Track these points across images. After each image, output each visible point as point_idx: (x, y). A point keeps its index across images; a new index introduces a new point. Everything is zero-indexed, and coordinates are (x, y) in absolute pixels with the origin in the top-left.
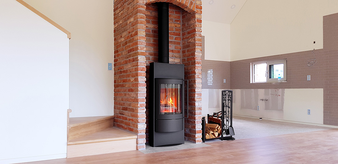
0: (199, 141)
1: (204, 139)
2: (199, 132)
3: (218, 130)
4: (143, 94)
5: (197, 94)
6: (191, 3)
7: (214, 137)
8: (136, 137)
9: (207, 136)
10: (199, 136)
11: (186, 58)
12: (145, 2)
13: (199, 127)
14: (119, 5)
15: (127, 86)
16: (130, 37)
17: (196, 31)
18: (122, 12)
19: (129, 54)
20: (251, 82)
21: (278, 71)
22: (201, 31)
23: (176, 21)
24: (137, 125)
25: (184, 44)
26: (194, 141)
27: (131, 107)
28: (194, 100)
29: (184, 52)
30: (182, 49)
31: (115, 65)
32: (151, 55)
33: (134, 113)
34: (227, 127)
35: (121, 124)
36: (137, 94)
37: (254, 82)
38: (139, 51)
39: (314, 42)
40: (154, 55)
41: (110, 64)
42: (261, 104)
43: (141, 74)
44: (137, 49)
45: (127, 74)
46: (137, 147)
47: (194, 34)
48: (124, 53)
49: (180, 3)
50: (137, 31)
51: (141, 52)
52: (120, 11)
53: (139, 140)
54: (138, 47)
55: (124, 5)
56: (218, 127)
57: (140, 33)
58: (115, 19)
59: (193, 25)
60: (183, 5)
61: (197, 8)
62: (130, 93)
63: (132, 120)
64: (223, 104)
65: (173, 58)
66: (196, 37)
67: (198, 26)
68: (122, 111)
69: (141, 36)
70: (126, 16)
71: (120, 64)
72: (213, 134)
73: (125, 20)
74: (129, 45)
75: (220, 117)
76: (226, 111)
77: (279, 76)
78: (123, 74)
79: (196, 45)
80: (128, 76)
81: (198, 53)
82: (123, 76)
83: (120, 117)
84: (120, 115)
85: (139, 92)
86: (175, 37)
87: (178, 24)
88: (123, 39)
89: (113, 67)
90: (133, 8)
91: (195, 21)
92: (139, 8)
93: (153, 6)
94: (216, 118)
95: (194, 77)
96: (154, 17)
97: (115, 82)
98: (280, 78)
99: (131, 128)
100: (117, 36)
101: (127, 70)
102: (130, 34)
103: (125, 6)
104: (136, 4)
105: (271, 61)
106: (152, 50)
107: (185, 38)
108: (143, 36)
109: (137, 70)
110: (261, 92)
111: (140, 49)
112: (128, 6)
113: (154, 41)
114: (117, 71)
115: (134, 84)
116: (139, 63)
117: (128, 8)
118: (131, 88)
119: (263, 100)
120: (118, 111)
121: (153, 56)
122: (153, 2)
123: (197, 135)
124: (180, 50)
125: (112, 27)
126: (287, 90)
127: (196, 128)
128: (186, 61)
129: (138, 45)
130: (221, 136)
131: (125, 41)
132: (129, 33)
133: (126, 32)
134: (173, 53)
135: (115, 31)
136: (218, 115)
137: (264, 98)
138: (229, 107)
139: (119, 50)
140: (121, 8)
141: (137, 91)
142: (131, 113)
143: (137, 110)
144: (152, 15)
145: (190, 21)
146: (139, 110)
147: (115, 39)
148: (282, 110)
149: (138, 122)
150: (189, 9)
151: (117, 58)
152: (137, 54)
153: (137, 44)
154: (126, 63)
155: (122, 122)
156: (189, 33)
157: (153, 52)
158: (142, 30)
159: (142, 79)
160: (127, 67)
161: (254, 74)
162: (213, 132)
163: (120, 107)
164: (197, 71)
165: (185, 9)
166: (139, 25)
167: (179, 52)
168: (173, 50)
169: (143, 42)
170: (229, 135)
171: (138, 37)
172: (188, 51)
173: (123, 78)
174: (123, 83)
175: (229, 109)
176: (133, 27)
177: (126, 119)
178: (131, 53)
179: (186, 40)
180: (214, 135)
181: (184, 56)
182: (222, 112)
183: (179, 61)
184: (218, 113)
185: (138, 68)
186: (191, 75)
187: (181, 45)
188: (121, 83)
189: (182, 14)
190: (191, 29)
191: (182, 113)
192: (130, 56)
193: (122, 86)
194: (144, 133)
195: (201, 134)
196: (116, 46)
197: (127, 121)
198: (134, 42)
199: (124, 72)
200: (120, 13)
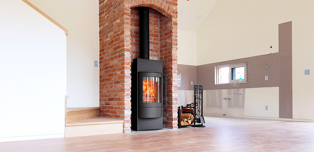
0: (175, 127)
1: (180, 126)
2: (175, 120)
3: (191, 118)
4: (129, 85)
5: (174, 86)
6: (169, 8)
7: (188, 124)
8: (123, 121)
9: (182, 123)
10: (175, 123)
11: (163, 56)
12: (130, 6)
13: (175, 115)
14: (105, 9)
15: (113, 79)
16: (116, 36)
17: (172, 33)
18: (108, 15)
19: (115, 51)
20: (215, 84)
21: (239, 73)
22: (176, 32)
23: (154, 24)
24: (124, 112)
25: (161, 44)
26: (172, 127)
27: (117, 97)
28: (171, 92)
29: (161, 51)
30: (159, 49)
31: (100, 62)
32: (134, 53)
33: (120, 102)
34: (199, 116)
35: (107, 113)
36: (123, 85)
37: (218, 84)
38: (125, 47)
39: (271, 47)
40: (137, 53)
41: (96, 62)
42: (225, 103)
43: (127, 68)
44: (123, 45)
45: (113, 69)
46: (123, 130)
47: (171, 35)
48: (111, 51)
49: (159, 8)
50: (124, 30)
51: (127, 49)
52: (106, 15)
53: (125, 124)
54: (124, 44)
55: (109, 9)
56: (191, 116)
57: (126, 32)
58: (100, 22)
59: (170, 27)
60: (162, 10)
61: (173, 12)
62: (116, 85)
63: (119, 108)
64: (195, 96)
65: (152, 56)
66: (173, 37)
67: (175, 28)
68: (108, 101)
69: (126, 35)
70: (112, 18)
71: (106, 60)
72: (187, 121)
73: (111, 22)
74: (116, 43)
75: (192, 108)
76: (197, 102)
77: (241, 77)
78: (109, 69)
79: (173, 44)
80: (115, 70)
81: (175, 52)
82: (109, 71)
83: (106, 107)
84: (105, 106)
85: (125, 83)
86: (153, 38)
87: (156, 27)
88: (109, 39)
89: (99, 64)
90: (119, 11)
91: (172, 24)
92: (125, 11)
93: (135, 11)
94: (190, 108)
95: (171, 72)
96: (136, 20)
97: (100, 77)
98: (241, 79)
99: (118, 115)
100: (103, 37)
101: (113, 66)
102: (116, 34)
103: (111, 10)
104: (122, 8)
105: (233, 64)
106: (134, 48)
107: (163, 39)
108: (128, 35)
109: (123, 64)
110: (225, 92)
111: (126, 46)
112: (114, 10)
113: (136, 41)
114: (102, 68)
115: (120, 77)
116: (125, 58)
117: (114, 11)
118: (118, 80)
119: (226, 99)
120: (104, 103)
121: (135, 54)
122: (137, 6)
123: (174, 122)
124: (158, 49)
125: (98, 29)
126: (247, 90)
127: (173, 115)
128: (164, 58)
129: (125, 43)
130: (193, 124)
131: (111, 41)
132: (115, 32)
133: (112, 32)
134: (152, 52)
135: (100, 33)
136: (191, 106)
137: (227, 97)
138: (200, 99)
139: (104, 49)
140: (106, 12)
141: (124, 82)
142: (118, 101)
143: (124, 99)
144: (134, 18)
145: (167, 24)
146: (125, 98)
147: (100, 40)
148: (243, 107)
149: (124, 109)
150: (167, 13)
151: (102, 56)
152: (123, 50)
153: (123, 41)
154: (112, 59)
155: (108, 111)
156: (166, 34)
157: (135, 50)
158: (128, 30)
159: (128, 72)
160: (113, 63)
161: (218, 76)
162: (187, 120)
163: (106, 99)
164: (173, 67)
165: (164, 14)
166: (125, 26)
167: (157, 51)
168: (152, 49)
169: (128, 40)
170: (200, 124)
171: (125, 36)
172: (165, 50)
173: (109, 72)
174: (109, 77)
175: (200, 101)
176: (119, 27)
177: (112, 108)
178: (118, 50)
179: (163, 41)
180: (188, 123)
181: (161, 55)
182: (195, 103)
183: (157, 59)
184: (191, 104)
185: (124, 62)
186: (168, 70)
187: (159, 45)
188: (107, 78)
189: (160, 18)
190: (168, 31)
191: (161, 102)
192: (116, 53)
193: (109, 80)
194: (129, 119)
195: (177, 121)
196: (101, 45)
197: (113, 110)
198: (120, 40)
199: (110, 67)
200: (106, 17)
